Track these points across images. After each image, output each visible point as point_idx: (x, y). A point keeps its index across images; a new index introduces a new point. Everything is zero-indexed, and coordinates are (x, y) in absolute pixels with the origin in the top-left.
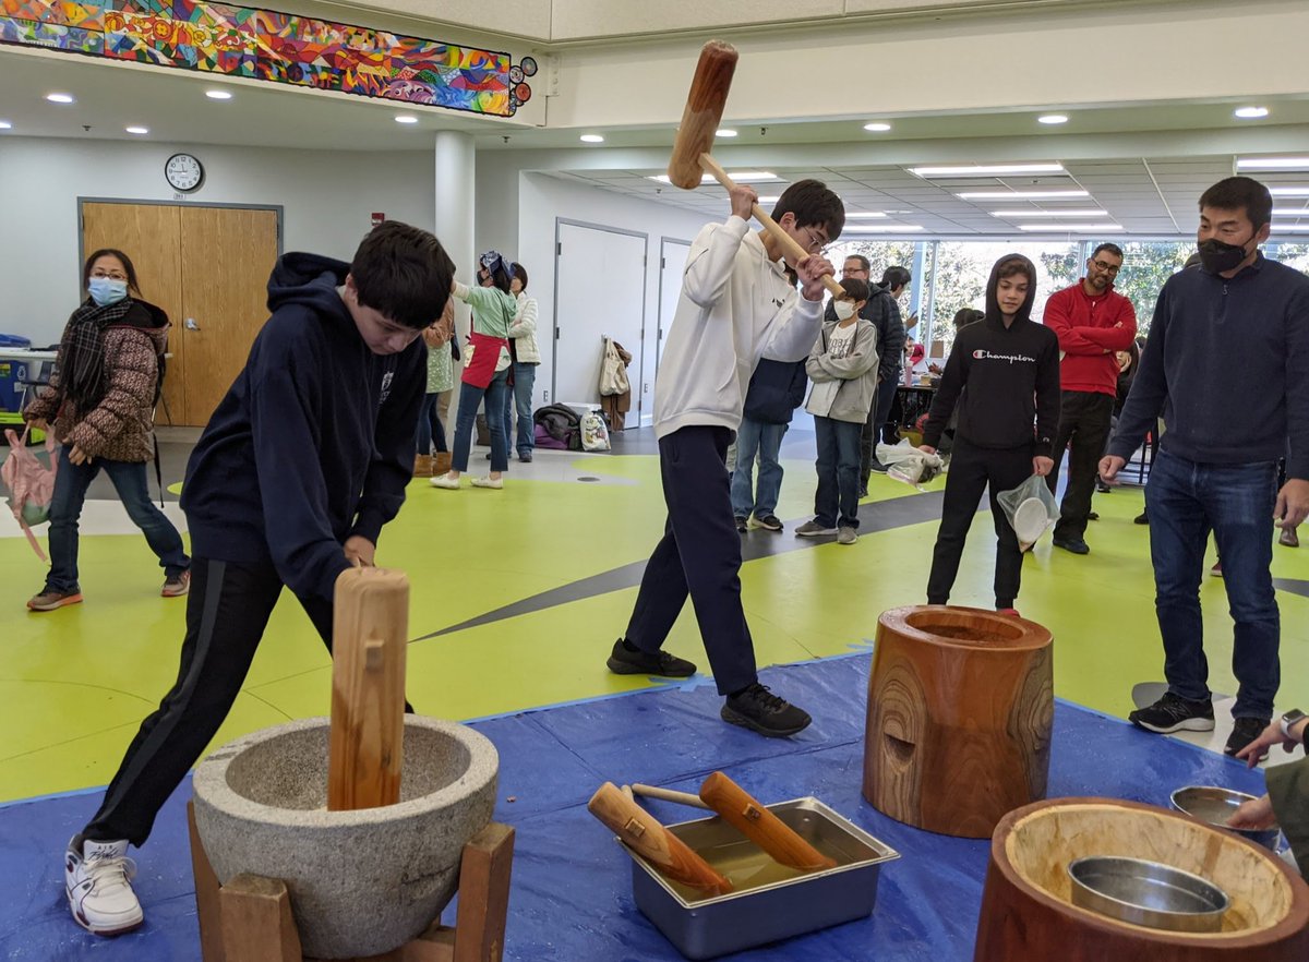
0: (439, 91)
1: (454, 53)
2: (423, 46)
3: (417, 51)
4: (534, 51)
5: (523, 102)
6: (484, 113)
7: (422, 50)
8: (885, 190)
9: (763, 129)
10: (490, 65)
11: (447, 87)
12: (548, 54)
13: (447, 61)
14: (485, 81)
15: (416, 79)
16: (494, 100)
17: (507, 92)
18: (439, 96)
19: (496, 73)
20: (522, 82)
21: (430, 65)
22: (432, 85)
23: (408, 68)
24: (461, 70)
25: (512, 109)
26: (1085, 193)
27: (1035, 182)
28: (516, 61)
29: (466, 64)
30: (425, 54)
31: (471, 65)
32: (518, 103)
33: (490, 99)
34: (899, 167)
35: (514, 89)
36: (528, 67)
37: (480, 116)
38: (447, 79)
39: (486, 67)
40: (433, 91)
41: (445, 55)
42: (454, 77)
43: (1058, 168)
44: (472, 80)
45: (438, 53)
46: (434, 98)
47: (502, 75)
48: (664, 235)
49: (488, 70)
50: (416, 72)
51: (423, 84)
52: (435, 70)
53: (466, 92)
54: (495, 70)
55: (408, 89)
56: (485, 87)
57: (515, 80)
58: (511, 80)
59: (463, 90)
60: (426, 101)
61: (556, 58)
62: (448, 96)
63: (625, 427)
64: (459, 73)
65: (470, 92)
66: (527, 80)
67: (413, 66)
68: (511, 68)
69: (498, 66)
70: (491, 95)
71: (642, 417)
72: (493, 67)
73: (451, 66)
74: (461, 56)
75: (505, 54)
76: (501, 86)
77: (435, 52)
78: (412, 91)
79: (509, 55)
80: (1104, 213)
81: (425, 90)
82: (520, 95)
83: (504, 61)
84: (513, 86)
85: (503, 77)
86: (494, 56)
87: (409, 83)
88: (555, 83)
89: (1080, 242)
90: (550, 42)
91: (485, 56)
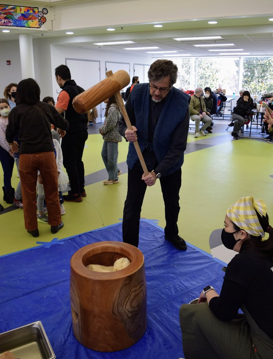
0: (14, 21)
1: (18, 8)
2: (7, 7)
3: (5, 9)
4: (46, 6)
5: (44, 23)
6: (30, 27)
7: (7, 9)
8: (171, 45)
9: (122, 28)
10: (31, 12)
11: (16, 20)
12: (51, 7)
13: (16, 11)
14: (30, 17)
15: (5, 18)
16: (33, 23)
17: (38, 20)
18: (14, 23)
19: (33, 14)
20: (43, 16)
21: (10, 13)
22: (11, 19)
23: (2, 15)
24: (21, 14)
25: (40, 25)
26: (233, 44)
27: (215, 41)
28: (40, 10)
29: (23, 12)
30: (8, 10)
31: (25, 12)
32: (42, 23)
33: (32, 23)
34: (170, 38)
35: (40, 19)
36: (45, 11)
37: (29, 29)
38: (16, 17)
39: (30, 13)
40: (12, 22)
41: (15, 10)
42: (19, 16)
43: (219, 37)
44: (25, 17)
45: (13, 9)
46: (12, 24)
47: (35, 14)
48: (106, 61)
49: (31, 13)
50: (5, 16)
51: (8, 19)
52: (12, 15)
53: (23, 21)
54: (33, 13)
55: (3, 21)
56: (30, 19)
57: (40, 16)
58: (39, 16)
59: (22, 21)
60: (9, 25)
61: (54, 8)
62: (17, 23)
63: (97, 123)
64: (20, 15)
65: (25, 21)
66: (45, 16)
67: (4, 14)
68: (39, 12)
69: (34, 12)
70: (32, 21)
71: (102, 119)
72: (33, 12)
73: (18, 13)
74: (21, 9)
75: (37, 8)
76: (35, 18)
77: (12, 9)
78: (4, 22)
79: (38, 8)
80: (242, 50)
81: (9, 21)
82: (43, 21)
83: (36, 10)
84: (40, 18)
85: (36, 15)
86: (32, 9)
87: (3, 20)
88: (54, 16)
89: (239, 57)
90: (50, 3)
91: (29, 9)
